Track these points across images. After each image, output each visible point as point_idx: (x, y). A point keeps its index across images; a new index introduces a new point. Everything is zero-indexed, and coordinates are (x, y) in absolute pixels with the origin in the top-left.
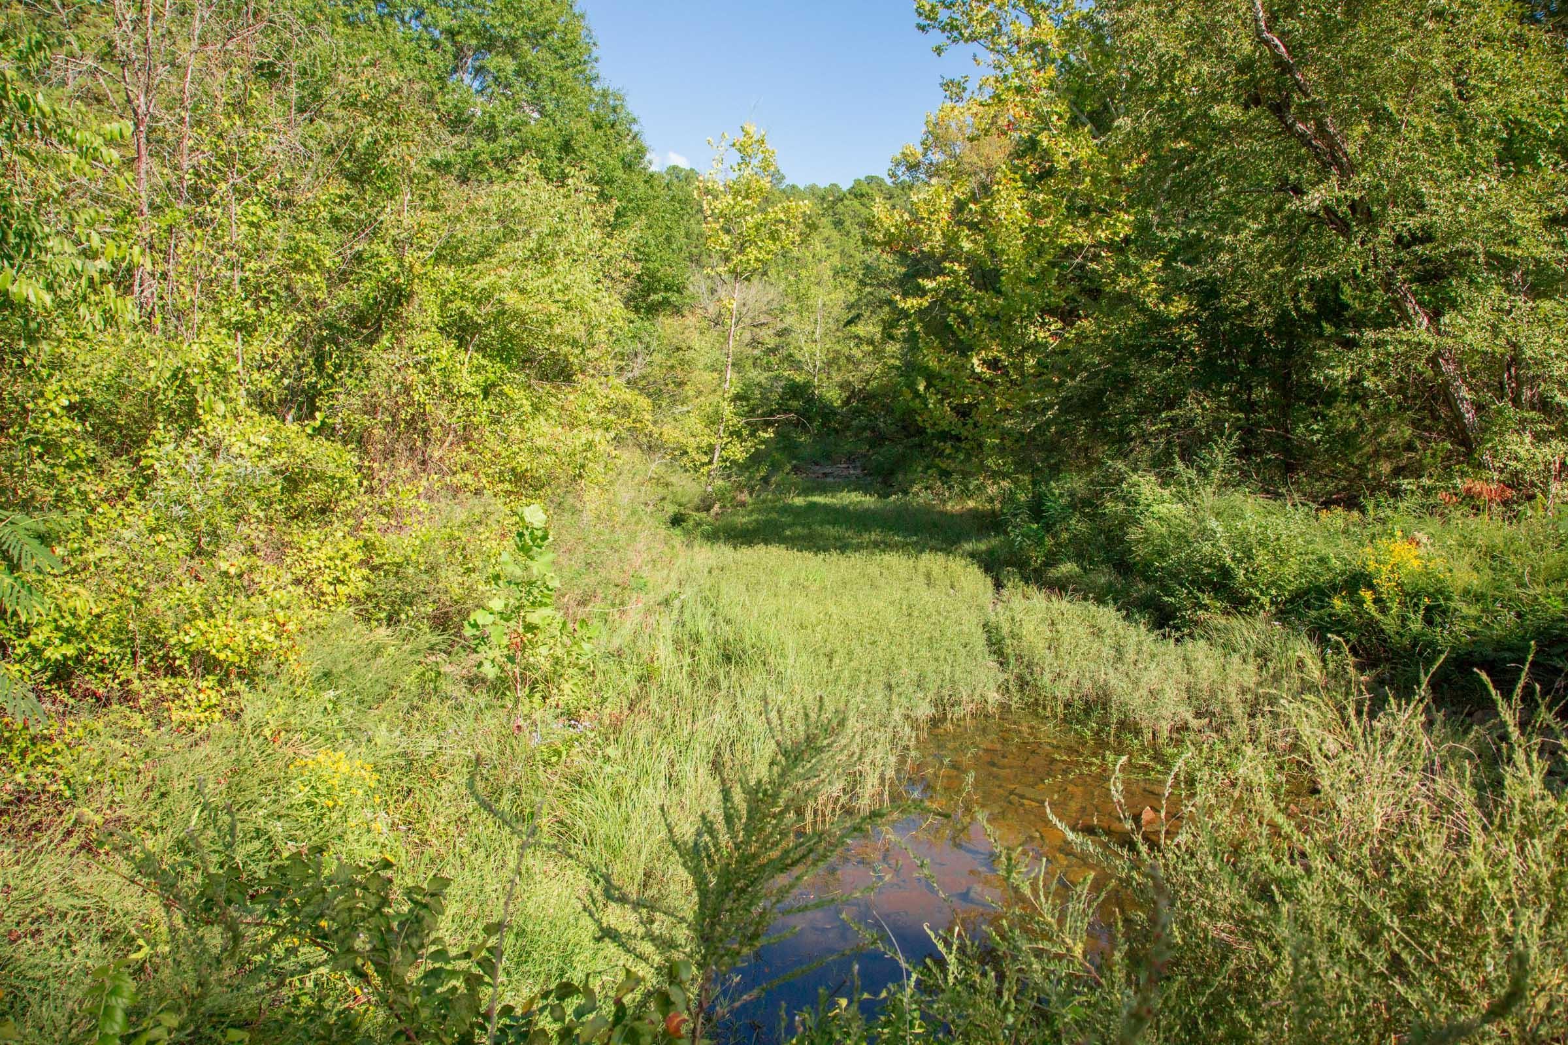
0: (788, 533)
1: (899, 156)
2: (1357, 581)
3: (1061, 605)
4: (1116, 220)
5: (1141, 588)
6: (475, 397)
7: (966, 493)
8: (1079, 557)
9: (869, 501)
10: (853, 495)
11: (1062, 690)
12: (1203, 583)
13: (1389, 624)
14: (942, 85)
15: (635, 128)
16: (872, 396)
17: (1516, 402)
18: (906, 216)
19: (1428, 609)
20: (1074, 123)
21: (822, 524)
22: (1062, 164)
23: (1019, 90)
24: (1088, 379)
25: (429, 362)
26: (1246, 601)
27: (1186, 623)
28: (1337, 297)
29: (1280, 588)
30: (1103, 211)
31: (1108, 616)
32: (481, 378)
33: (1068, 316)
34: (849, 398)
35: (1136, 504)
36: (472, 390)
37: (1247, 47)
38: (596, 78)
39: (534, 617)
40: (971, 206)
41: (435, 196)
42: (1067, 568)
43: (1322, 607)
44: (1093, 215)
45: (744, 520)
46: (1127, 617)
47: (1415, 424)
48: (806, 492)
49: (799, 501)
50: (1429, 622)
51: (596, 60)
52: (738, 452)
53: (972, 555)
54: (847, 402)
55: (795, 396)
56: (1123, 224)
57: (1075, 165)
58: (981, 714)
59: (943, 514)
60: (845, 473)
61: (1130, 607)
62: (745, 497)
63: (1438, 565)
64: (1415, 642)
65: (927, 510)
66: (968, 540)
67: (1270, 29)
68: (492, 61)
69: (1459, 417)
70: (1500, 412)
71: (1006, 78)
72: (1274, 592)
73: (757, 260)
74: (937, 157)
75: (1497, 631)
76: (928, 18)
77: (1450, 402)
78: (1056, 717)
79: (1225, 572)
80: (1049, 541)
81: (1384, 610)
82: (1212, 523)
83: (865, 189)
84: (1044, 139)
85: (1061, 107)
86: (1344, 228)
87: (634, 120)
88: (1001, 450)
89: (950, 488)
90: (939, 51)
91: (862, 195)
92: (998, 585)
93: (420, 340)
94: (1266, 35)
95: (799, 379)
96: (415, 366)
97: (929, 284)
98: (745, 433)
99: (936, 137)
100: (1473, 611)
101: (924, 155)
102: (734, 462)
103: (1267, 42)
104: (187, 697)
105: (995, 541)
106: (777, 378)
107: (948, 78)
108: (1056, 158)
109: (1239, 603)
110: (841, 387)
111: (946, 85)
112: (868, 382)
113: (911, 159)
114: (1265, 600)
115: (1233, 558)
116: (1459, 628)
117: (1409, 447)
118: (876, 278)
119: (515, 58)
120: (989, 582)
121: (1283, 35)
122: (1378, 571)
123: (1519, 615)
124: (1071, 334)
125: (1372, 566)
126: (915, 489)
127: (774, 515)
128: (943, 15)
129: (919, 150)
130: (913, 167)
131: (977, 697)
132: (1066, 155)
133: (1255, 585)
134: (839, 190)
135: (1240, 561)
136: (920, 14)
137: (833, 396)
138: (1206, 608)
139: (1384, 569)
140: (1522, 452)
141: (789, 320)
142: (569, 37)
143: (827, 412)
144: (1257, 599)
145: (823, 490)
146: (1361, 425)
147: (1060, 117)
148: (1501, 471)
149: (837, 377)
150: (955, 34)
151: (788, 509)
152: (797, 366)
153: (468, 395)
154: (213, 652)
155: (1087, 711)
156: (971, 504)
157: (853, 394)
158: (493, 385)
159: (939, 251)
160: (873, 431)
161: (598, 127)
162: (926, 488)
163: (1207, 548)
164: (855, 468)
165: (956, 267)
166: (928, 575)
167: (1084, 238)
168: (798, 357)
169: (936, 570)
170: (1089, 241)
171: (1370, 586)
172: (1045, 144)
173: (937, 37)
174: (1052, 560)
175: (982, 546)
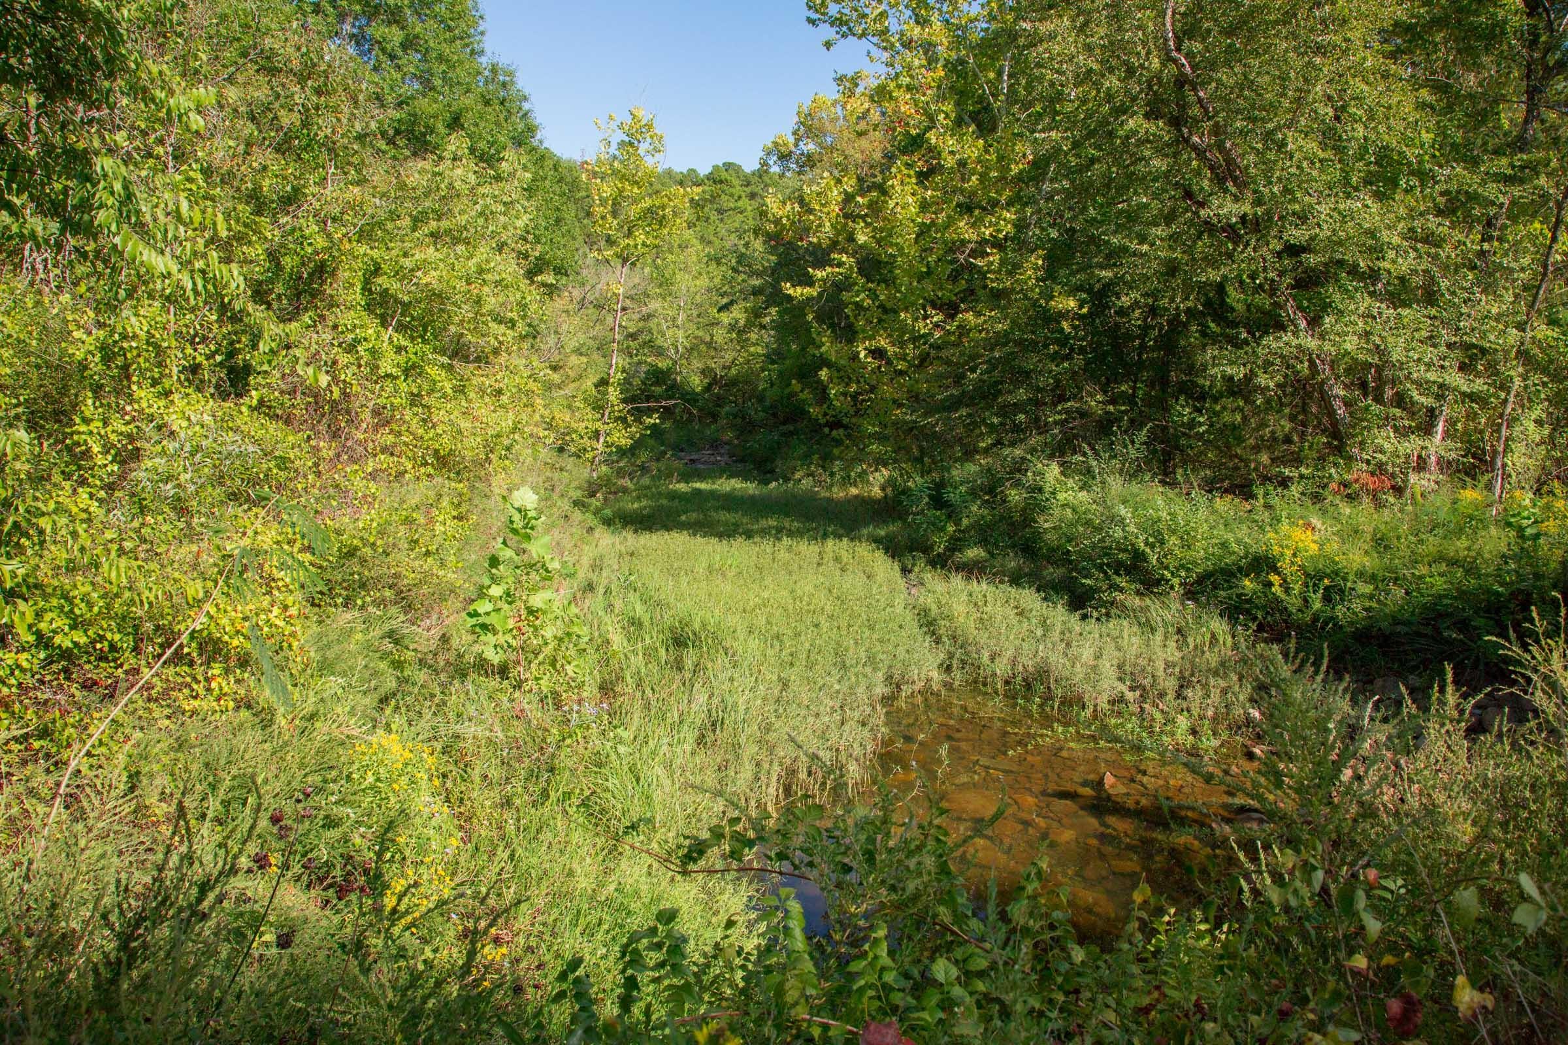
0: (683, 518)
1: (770, 145)
2: (1262, 564)
3: (982, 588)
4: (999, 218)
5: (1052, 572)
6: (396, 378)
7: (847, 481)
8: (983, 541)
9: (751, 488)
10: (733, 481)
11: (1001, 668)
12: (1119, 567)
13: (1293, 603)
14: (835, 80)
15: (526, 106)
16: (733, 382)
17: (1378, 399)
18: (797, 208)
19: (1326, 589)
20: (959, 122)
21: (716, 509)
22: (949, 162)
23: (909, 88)
24: (987, 372)
25: (357, 341)
26: (1158, 583)
27: (1103, 604)
28: (1223, 301)
29: (1188, 570)
30: (984, 209)
31: (1029, 597)
32: (401, 359)
33: (951, 310)
34: (710, 385)
35: (1040, 490)
36: (394, 371)
37: (1155, 63)
38: (482, 53)
39: (537, 600)
40: (859, 199)
41: (359, 171)
42: (974, 553)
43: (1231, 588)
44: (977, 212)
45: (636, 506)
46: (1045, 599)
47: (1292, 418)
48: (686, 477)
49: (682, 487)
50: (1327, 599)
51: (482, 33)
52: (621, 437)
53: (877, 541)
54: (708, 388)
55: (657, 383)
56: (1005, 221)
57: (962, 164)
58: (927, 692)
59: (830, 500)
60: (712, 459)
61: (1048, 589)
62: (626, 482)
63: (1333, 547)
64: (1315, 619)
65: (812, 497)
66: (866, 525)
67: (1178, 50)
68: (378, 30)
69: (1331, 413)
70: (1367, 408)
71: (897, 75)
72: (1183, 574)
73: (644, 244)
74: (809, 147)
75: (1390, 608)
76: (817, 11)
77: (1325, 401)
78: (996, 693)
79: (1139, 556)
80: (951, 528)
81: (1287, 590)
82: (1123, 511)
83: (724, 175)
84: (932, 137)
85: (948, 107)
86: (1235, 237)
87: (525, 98)
88: (881, 438)
89: (832, 474)
90: (828, 45)
91: (721, 182)
92: (905, 571)
93: (347, 318)
94: (1174, 54)
95: (663, 364)
96: (340, 345)
97: (819, 274)
98: (630, 419)
99: (808, 126)
100: (1368, 589)
101: (796, 145)
102: (619, 448)
103: (1175, 61)
104: (195, 686)
105: (893, 528)
106: (639, 363)
107: (840, 72)
108: (944, 155)
109: (1151, 584)
110: (703, 372)
111: (840, 80)
112: (730, 368)
113: (783, 149)
114: (1176, 581)
115: (1147, 544)
116: (1357, 606)
117: (1288, 440)
118: (750, 266)
119: (403, 28)
120: (897, 566)
121: (1189, 55)
122: (1282, 555)
123: (1407, 593)
124: (951, 327)
125: (1276, 550)
126: (797, 476)
127: (664, 502)
128: (833, 9)
129: (791, 140)
130: (784, 157)
131: (923, 676)
132: (952, 153)
133: (1167, 568)
134: (697, 176)
135: (1152, 546)
136: (810, 8)
137: (696, 382)
138: (1121, 590)
139: (1288, 553)
140: (1387, 446)
141: (654, 305)
142: (458, 8)
143: (690, 397)
144: (1167, 581)
145: (701, 477)
146: (1244, 418)
147: (947, 116)
148: (1368, 462)
149: (697, 364)
150: (844, 29)
151: (674, 496)
152: (660, 352)
153: (388, 376)
154: (226, 638)
155: (1028, 686)
156: (854, 491)
157: (715, 381)
158: (414, 367)
159: (825, 243)
160: (744, 418)
161: (487, 103)
162: (808, 475)
163: (1118, 533)
164: (722, 455)
165: (844, 259)
166: (837, 559)
167: (971, 235)
168: (659, 342)
169: (845, 557)
170: (975, 237)
171: (1275, 570)
172: (933, 141)
173: (827, 32)
174: (956, 545)
175: (882, 533)
